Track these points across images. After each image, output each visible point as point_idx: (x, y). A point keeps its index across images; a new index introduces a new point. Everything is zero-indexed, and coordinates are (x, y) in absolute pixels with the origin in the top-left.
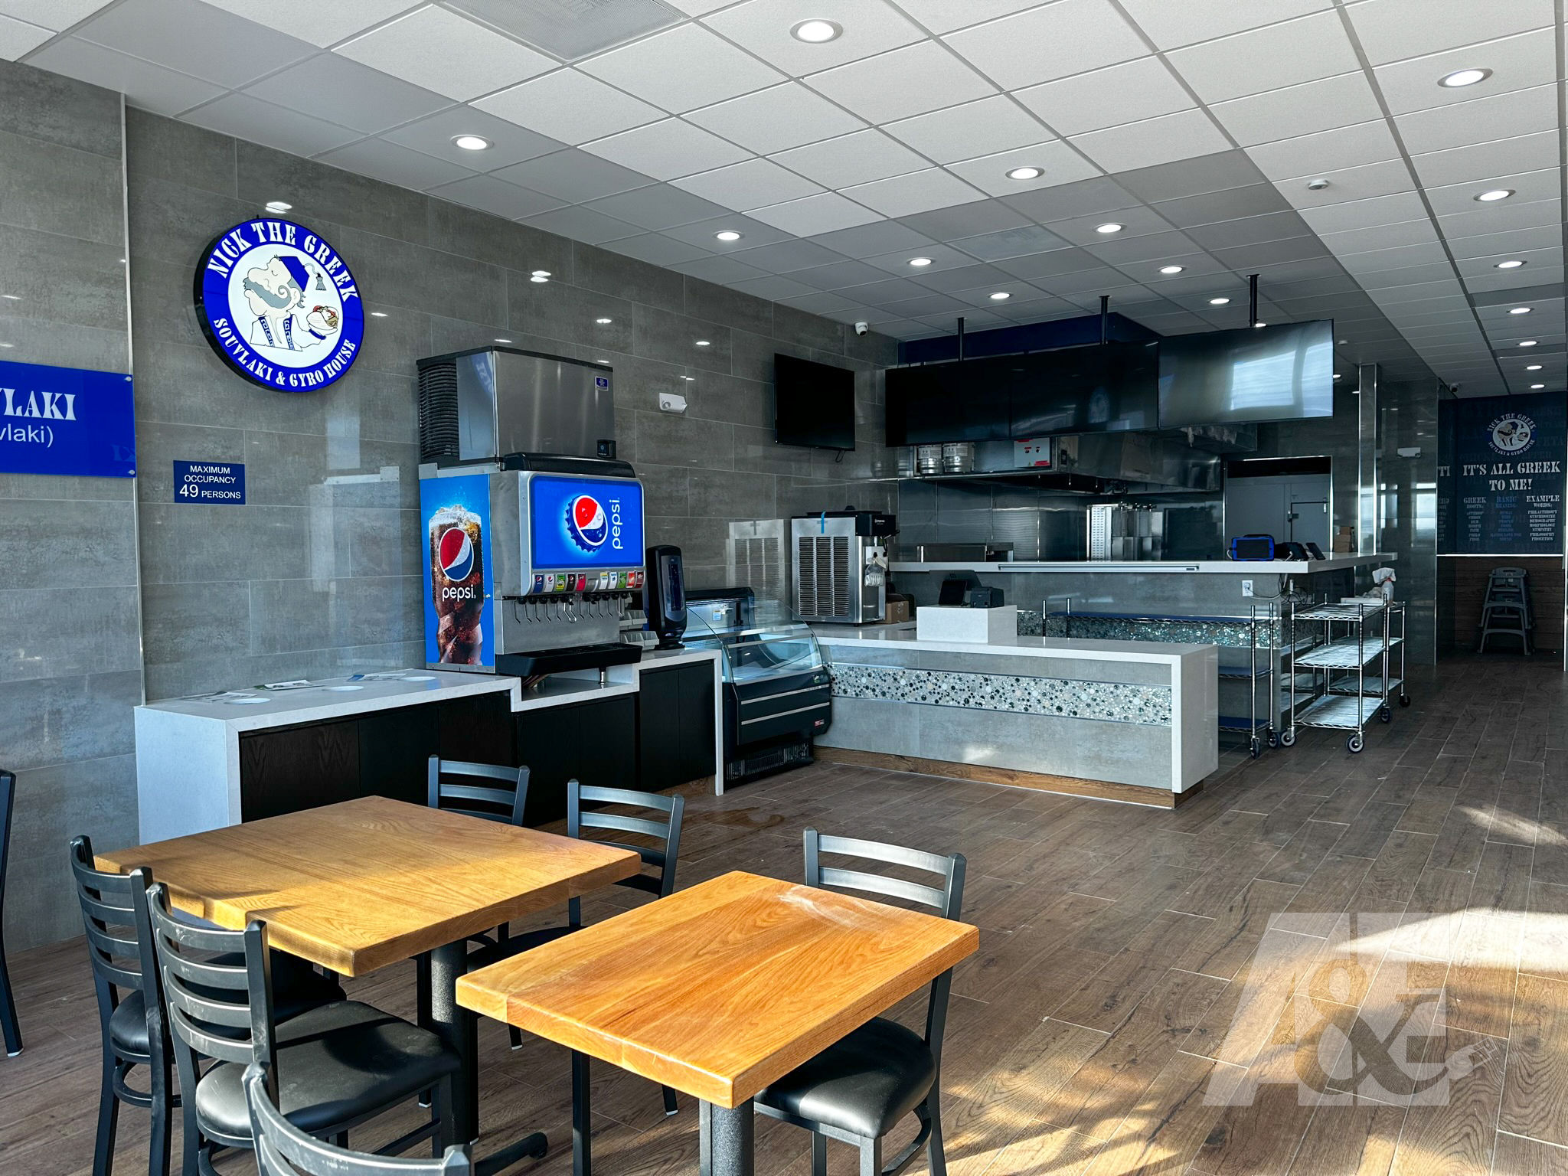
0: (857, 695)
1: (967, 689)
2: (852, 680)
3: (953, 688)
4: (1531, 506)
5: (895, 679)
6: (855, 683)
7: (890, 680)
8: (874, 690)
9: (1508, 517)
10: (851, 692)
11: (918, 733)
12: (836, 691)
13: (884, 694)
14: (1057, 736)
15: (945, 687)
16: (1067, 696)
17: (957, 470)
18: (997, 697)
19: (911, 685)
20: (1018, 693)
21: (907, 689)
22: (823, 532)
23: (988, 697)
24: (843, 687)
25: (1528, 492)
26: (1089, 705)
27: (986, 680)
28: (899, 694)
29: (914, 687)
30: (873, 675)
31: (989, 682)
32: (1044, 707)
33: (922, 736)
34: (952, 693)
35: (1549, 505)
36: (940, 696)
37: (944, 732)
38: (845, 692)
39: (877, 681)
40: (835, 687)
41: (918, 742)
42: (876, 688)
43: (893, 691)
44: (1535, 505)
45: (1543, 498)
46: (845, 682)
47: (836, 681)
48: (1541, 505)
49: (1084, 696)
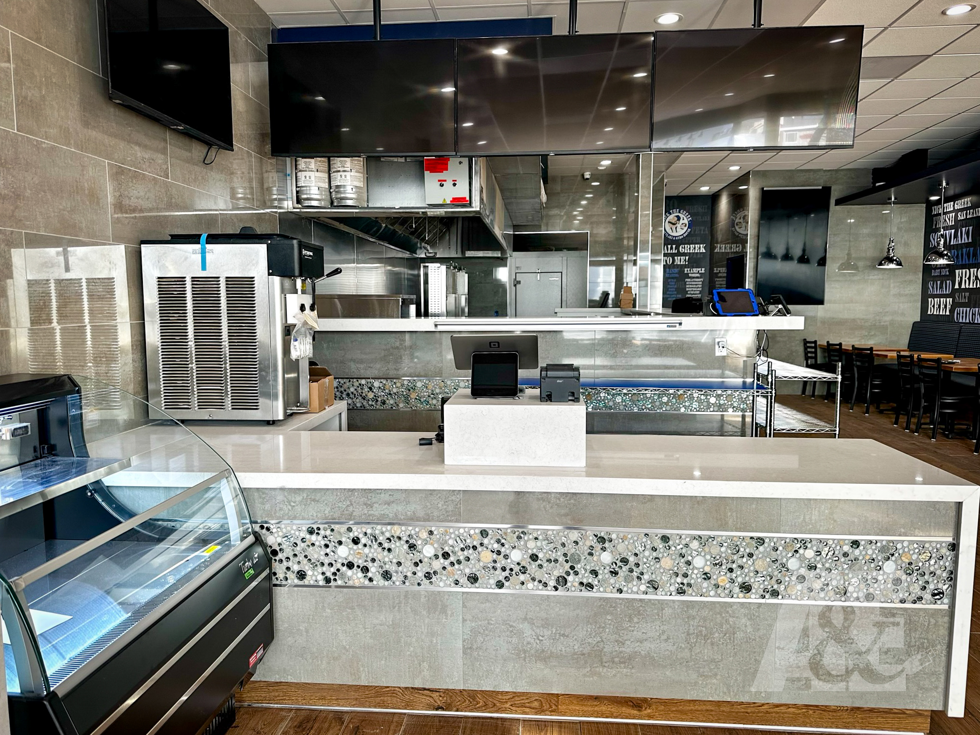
0: (328, 580)
1: (561, 559)
2: (317, 554)
3: (534, 558)
4: (687, 276)
5: (412, 547)
6: (323, 558)
7: (400, 548)
8: (365, 570)
9: (673, 283)
10: (314, 576)
11: (460, 644)
12: (281, 575)
13: (387, 575)
14: (739, 635)
15: (516, 556)
16: (760, 565)
17: (349, 203)
18: (623, 572)
19: (446, 555)
20: (667, 563)
21: (437, 565)
22: (204, 267)
23: (604, 574)
24: (296, 568)
25: (685, 266)
26: (802, 579)
27: (602, 540)
28: (420, 574)
29: (452, 559)
30: (363, 540)
31: (607, 545)
32: (717, 586)
33: (467, 650)
34: (533, 567)
35: (698, 275)
36: (507, 573)
37: (515, 640)
38: (301, 575)
39: (374, 551)
40: (279, 569)
41: (460, 662)
42: (370, 565)
43: (408, 568)
44: (690, 275)
45: (694, 269)
46: (301, 558)
47: (280, 556)
48: (693, 275)
49: (793, 564)
